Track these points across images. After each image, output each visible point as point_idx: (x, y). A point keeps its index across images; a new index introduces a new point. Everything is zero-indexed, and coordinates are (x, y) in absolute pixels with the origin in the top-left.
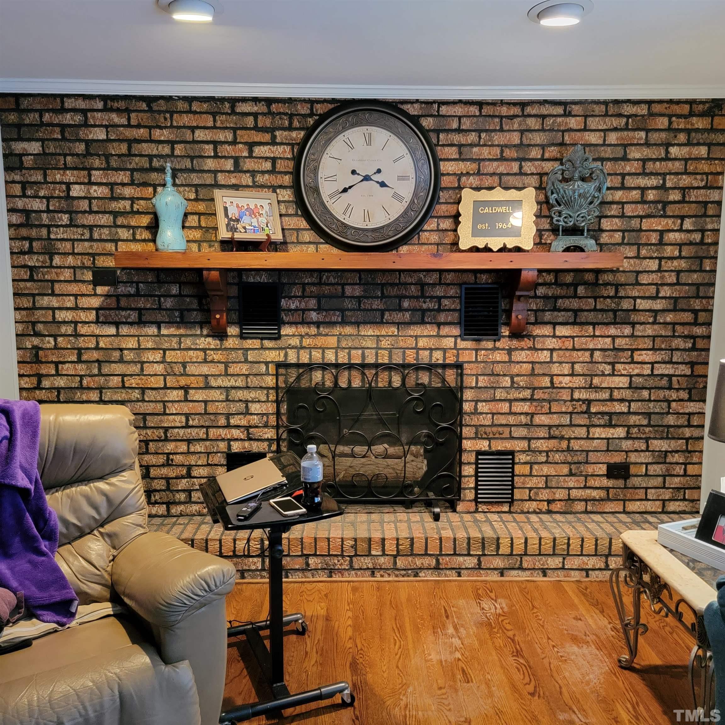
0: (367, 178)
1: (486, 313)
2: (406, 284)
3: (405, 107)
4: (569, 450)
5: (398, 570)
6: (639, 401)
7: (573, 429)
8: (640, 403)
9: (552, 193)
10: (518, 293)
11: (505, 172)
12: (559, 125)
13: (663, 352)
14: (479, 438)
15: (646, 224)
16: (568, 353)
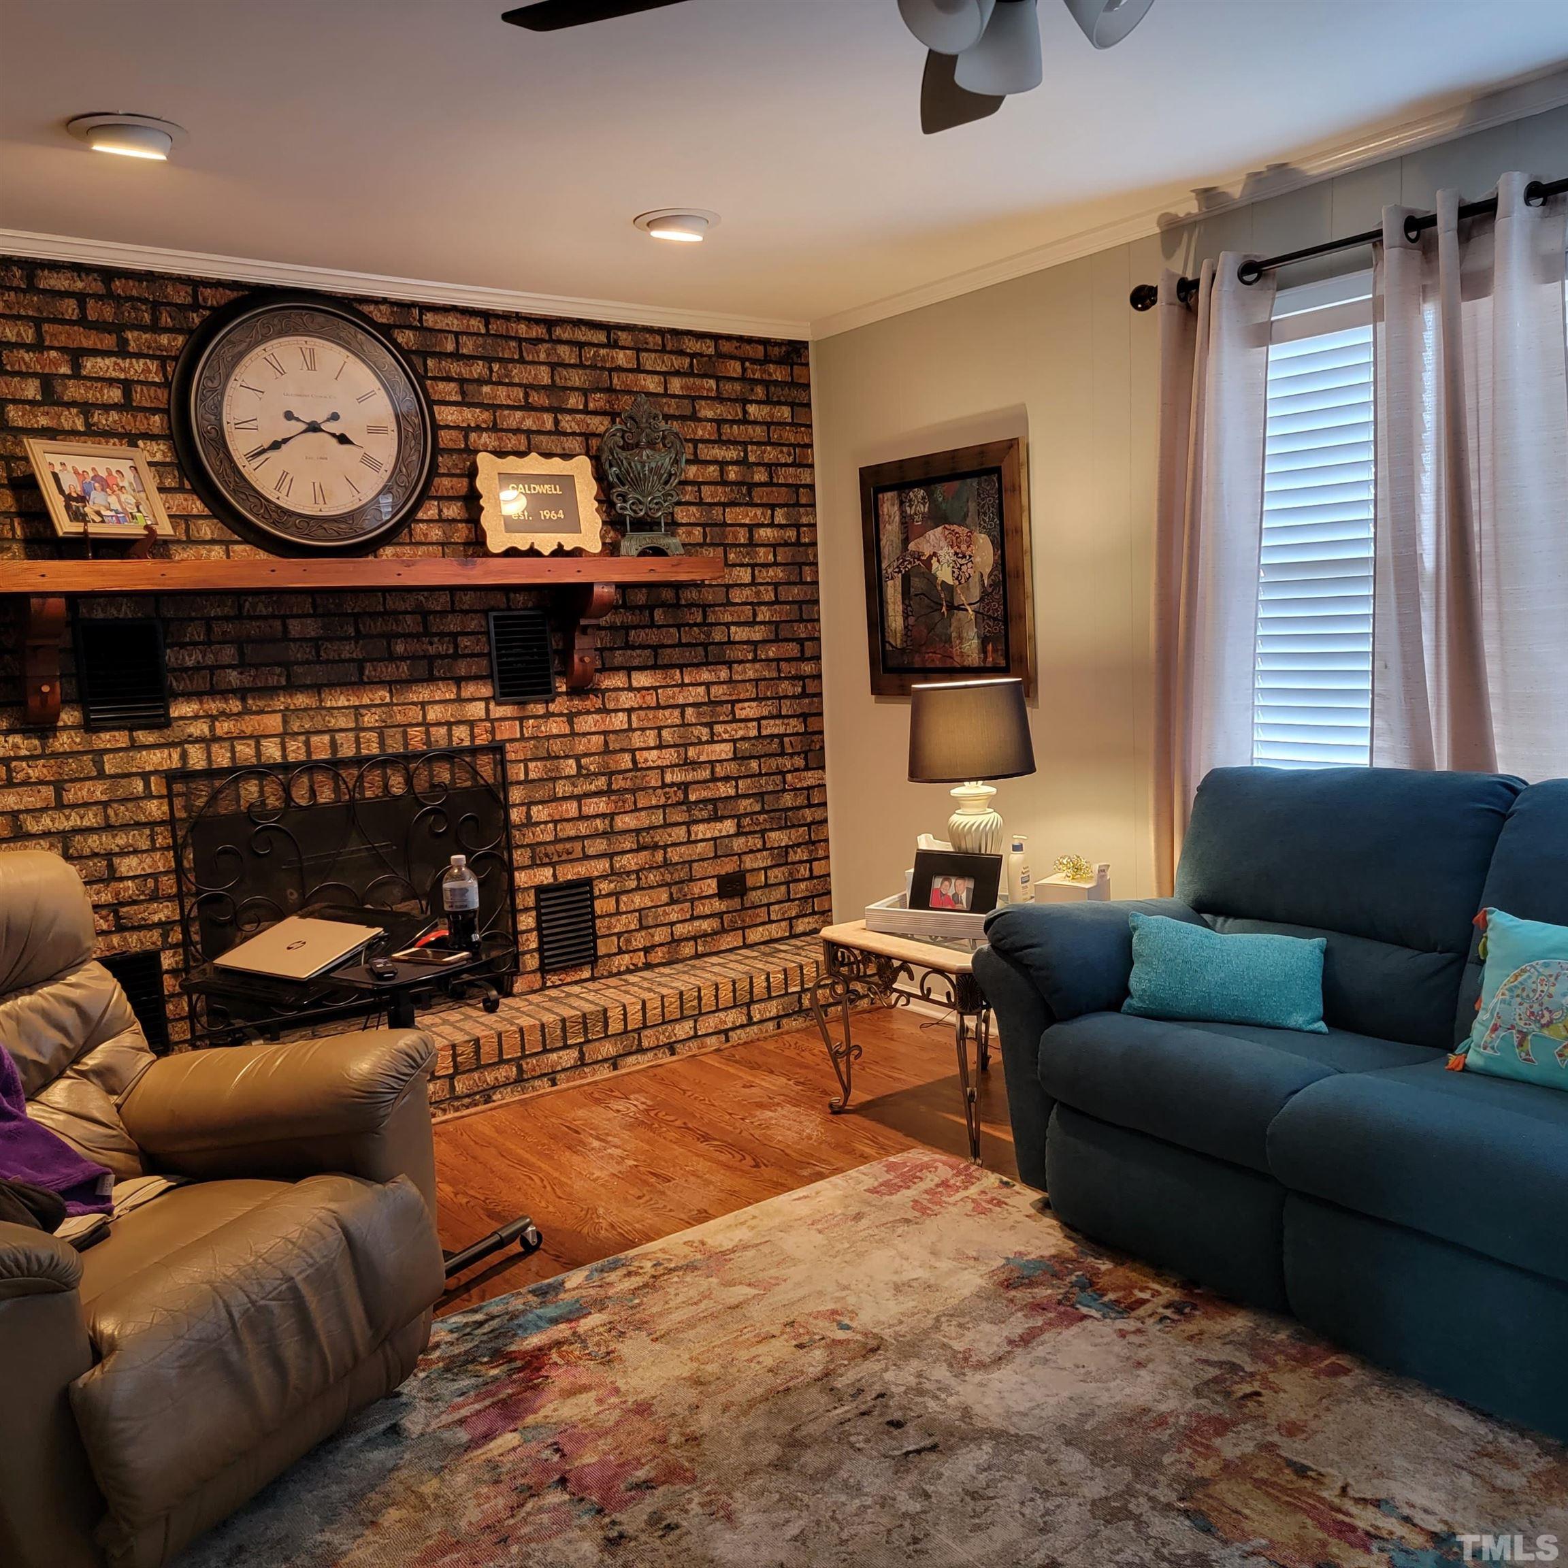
0: (314, 428)
1: (528, 658)
2: (395, 613)
3: (367, 309)
4: (666, 864)
5: (459, 1098)
6: (748, 776)
7: (669, 830)
8: (749, 780)
9: (611, 466)
10: (583, 622)
11: (534, 428)
12: (603, 360)
13: (769, 703)
14: (538, 866)
15: (731, 515)
16: (651, 714)
